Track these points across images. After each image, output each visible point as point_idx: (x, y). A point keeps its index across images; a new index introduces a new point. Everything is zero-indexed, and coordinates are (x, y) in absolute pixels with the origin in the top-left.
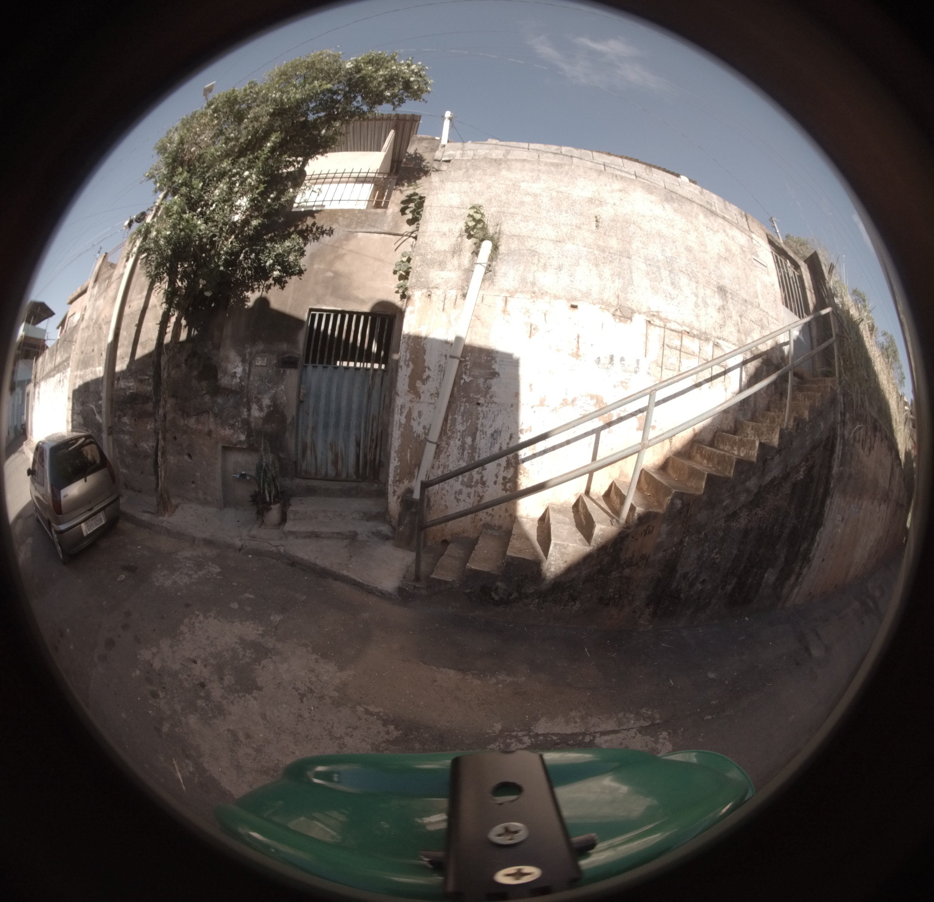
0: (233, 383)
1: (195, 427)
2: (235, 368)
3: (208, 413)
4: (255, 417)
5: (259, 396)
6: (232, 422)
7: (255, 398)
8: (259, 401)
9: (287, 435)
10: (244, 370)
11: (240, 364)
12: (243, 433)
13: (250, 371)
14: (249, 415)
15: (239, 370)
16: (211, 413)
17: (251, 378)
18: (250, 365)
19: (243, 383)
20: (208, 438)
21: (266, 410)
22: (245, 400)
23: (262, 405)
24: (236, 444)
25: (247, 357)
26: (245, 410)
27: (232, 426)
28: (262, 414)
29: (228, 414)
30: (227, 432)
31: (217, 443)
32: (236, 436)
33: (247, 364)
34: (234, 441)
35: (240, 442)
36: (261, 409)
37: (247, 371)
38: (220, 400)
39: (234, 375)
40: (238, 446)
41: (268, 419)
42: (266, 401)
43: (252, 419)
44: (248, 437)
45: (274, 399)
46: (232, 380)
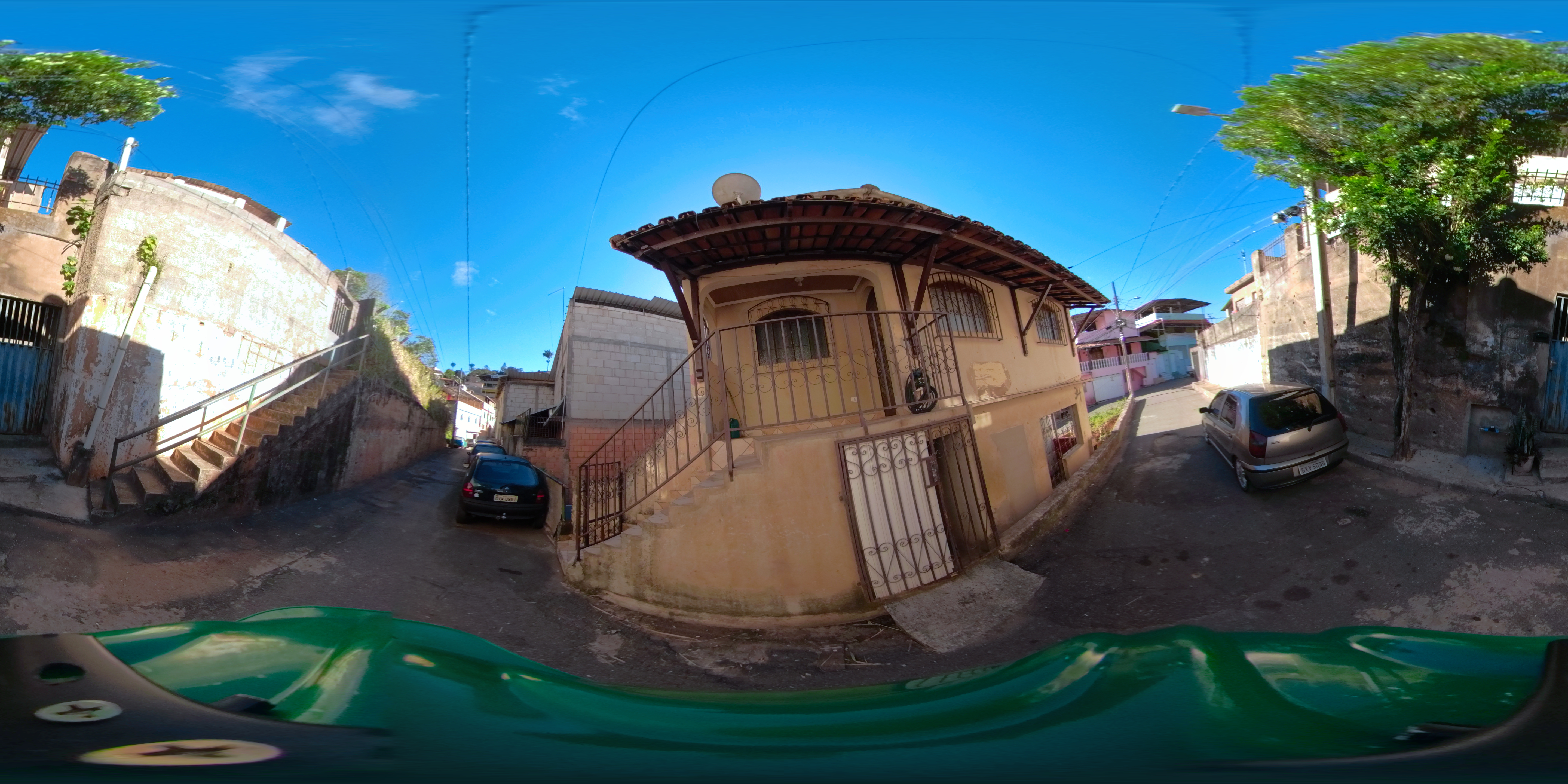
0: (1484, 351)
1: (1440, 386)
2: (1485, 338)
3: (1457, 375)
4: (1507, 381)
5: (1512, 364)
6: (1484, 385)
7: (1508, 365)
8: (1511, 368)
9: (1538, 397)
10: (1496, 341)
11: (1491, 335)
12: (1495, 394)
13: (1502, 342)
14: (1502, 379)
15: (1490, 340)
16: (1459, 375)
17: (1504, 348)
18: (1502, 337)
19: (1495, 352)
20: (1456, 396)
21: (1518, 376)
22: (1498, 366)
23: (1514, 371)
24: (1488, 403)
25: (1499, 329)
26: (1498, 375)
27: (1484, 388)
28: (1514, 380)
29: (1479, 377)
30: (1478, 392)
31: (1467, 401)
32: (1487, 396)
33: (1499, 336)
34: (1485, 401)
35: (1492, 402)
36: (1514, 375)
37: (1499, 341)
38: (1470, 365)
39: (1485, 344)
40: (1489, 405)
41: (1521, 383)
42: (1519, 368)
43: (1504, 383)
44: (1499, 397)
45: (1527, 367)
46: (1483, 348)
